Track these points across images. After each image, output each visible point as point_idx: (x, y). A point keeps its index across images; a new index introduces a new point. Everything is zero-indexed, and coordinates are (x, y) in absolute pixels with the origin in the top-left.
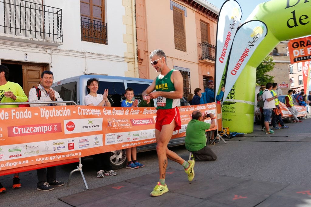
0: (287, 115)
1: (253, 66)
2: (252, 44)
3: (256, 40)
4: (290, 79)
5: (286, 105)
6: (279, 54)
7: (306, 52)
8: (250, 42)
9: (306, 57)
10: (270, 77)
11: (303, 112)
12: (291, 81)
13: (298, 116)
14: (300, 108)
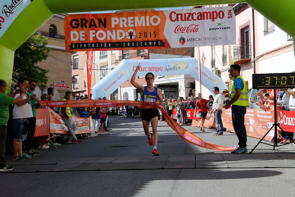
0: (61, 131)
1: (8, 47)
2: (10, 10)
3: (16, 4)
4: (73, 77)
5: (61, 116)
6: (58, 36)
7: (87, 36)
8: (6, 6)
9: (87, 44)
10: (41, 70)
11: (84, 127)
12: (74, 80)
13: (77, 132)
14: (81, 121)
